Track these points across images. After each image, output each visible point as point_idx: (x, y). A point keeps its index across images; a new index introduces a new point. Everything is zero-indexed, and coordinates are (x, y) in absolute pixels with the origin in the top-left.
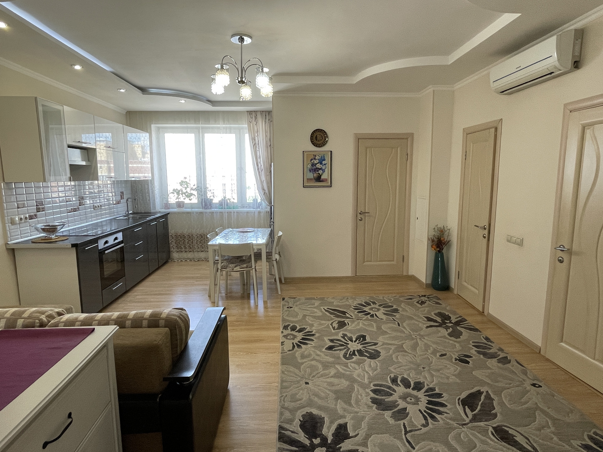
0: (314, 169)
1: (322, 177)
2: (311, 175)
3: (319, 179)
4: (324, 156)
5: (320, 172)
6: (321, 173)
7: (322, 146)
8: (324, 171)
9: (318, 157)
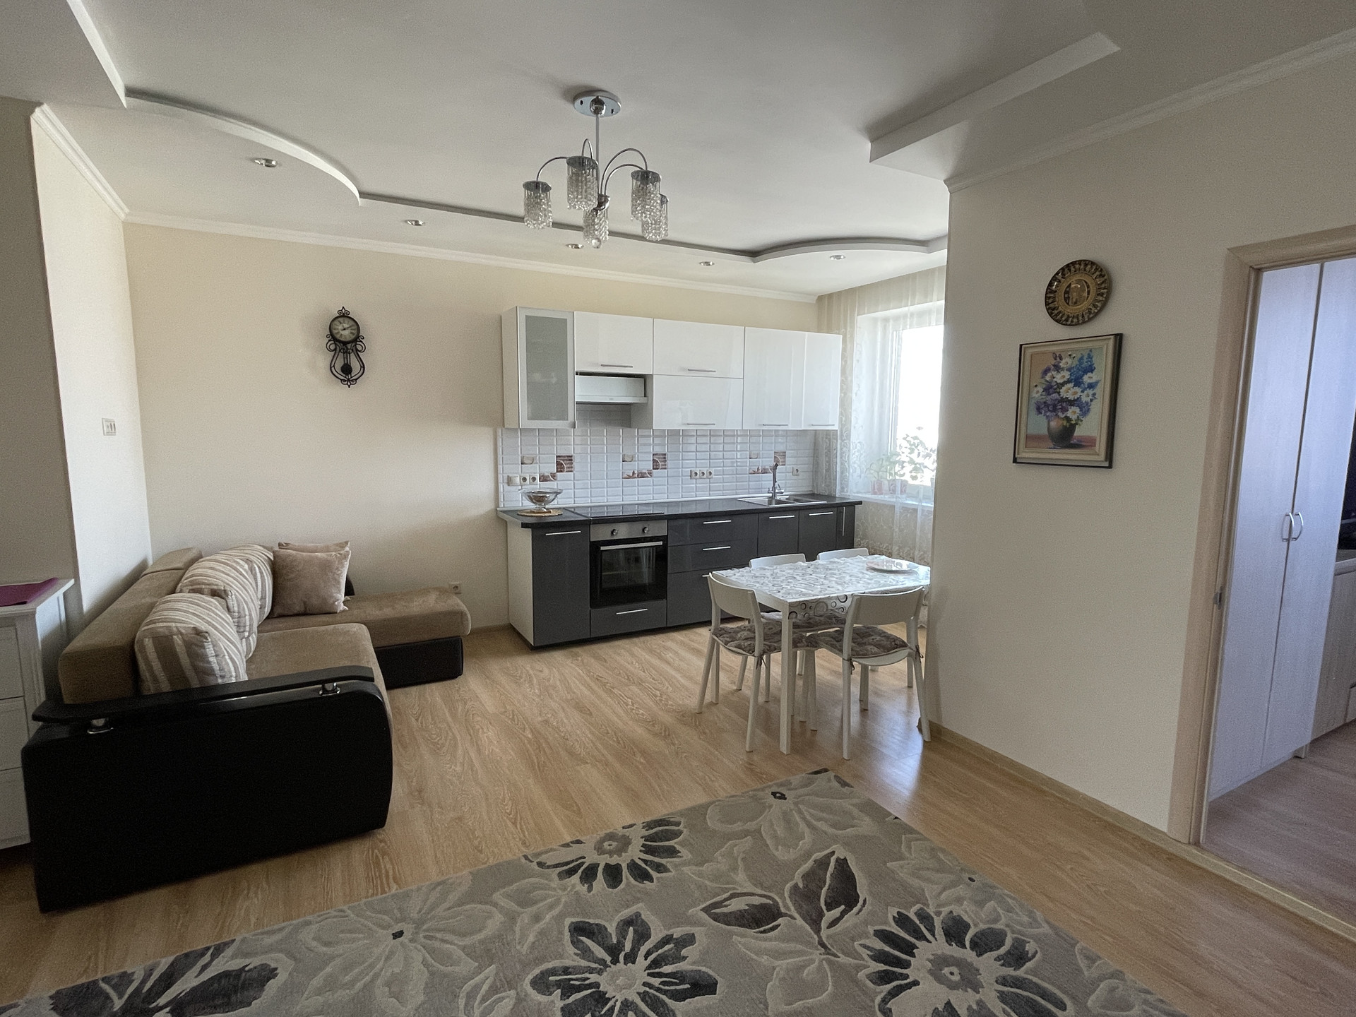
0: (1053, 404)
1: (1078, 432)
2: (1040, 424)
3: (1065, 437)
4: (1090, 357)
5: (1073, 412)
6: (1074, 417)
7: (1084, 322)
8: (1085, 409)
9: (1069, 361)
